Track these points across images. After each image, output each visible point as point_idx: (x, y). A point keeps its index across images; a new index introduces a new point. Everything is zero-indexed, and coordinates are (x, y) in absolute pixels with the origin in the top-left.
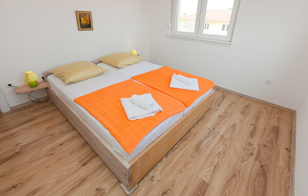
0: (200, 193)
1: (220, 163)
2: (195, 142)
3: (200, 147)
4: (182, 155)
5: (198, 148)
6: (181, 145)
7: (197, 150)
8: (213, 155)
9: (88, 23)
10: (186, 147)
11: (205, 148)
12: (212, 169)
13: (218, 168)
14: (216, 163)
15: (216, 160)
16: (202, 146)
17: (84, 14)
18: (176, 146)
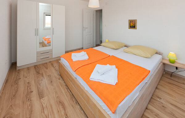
0: (41, 94)
1: (43, 113)
2: (66, 104)
3: (61, 105)
4: (62, 92)
5: (61, 103)
6: (69, 94)
7: (60, 102)
8: (50, 112)
9: (134, 26)
10: (66, 96)
11: (59, 109)
12: (44, 105)
13: (41, 110)
14: (45, 111)
15: (46, 112)
16: (61, 107)
17: (132, 21)
18: (69, 91)
